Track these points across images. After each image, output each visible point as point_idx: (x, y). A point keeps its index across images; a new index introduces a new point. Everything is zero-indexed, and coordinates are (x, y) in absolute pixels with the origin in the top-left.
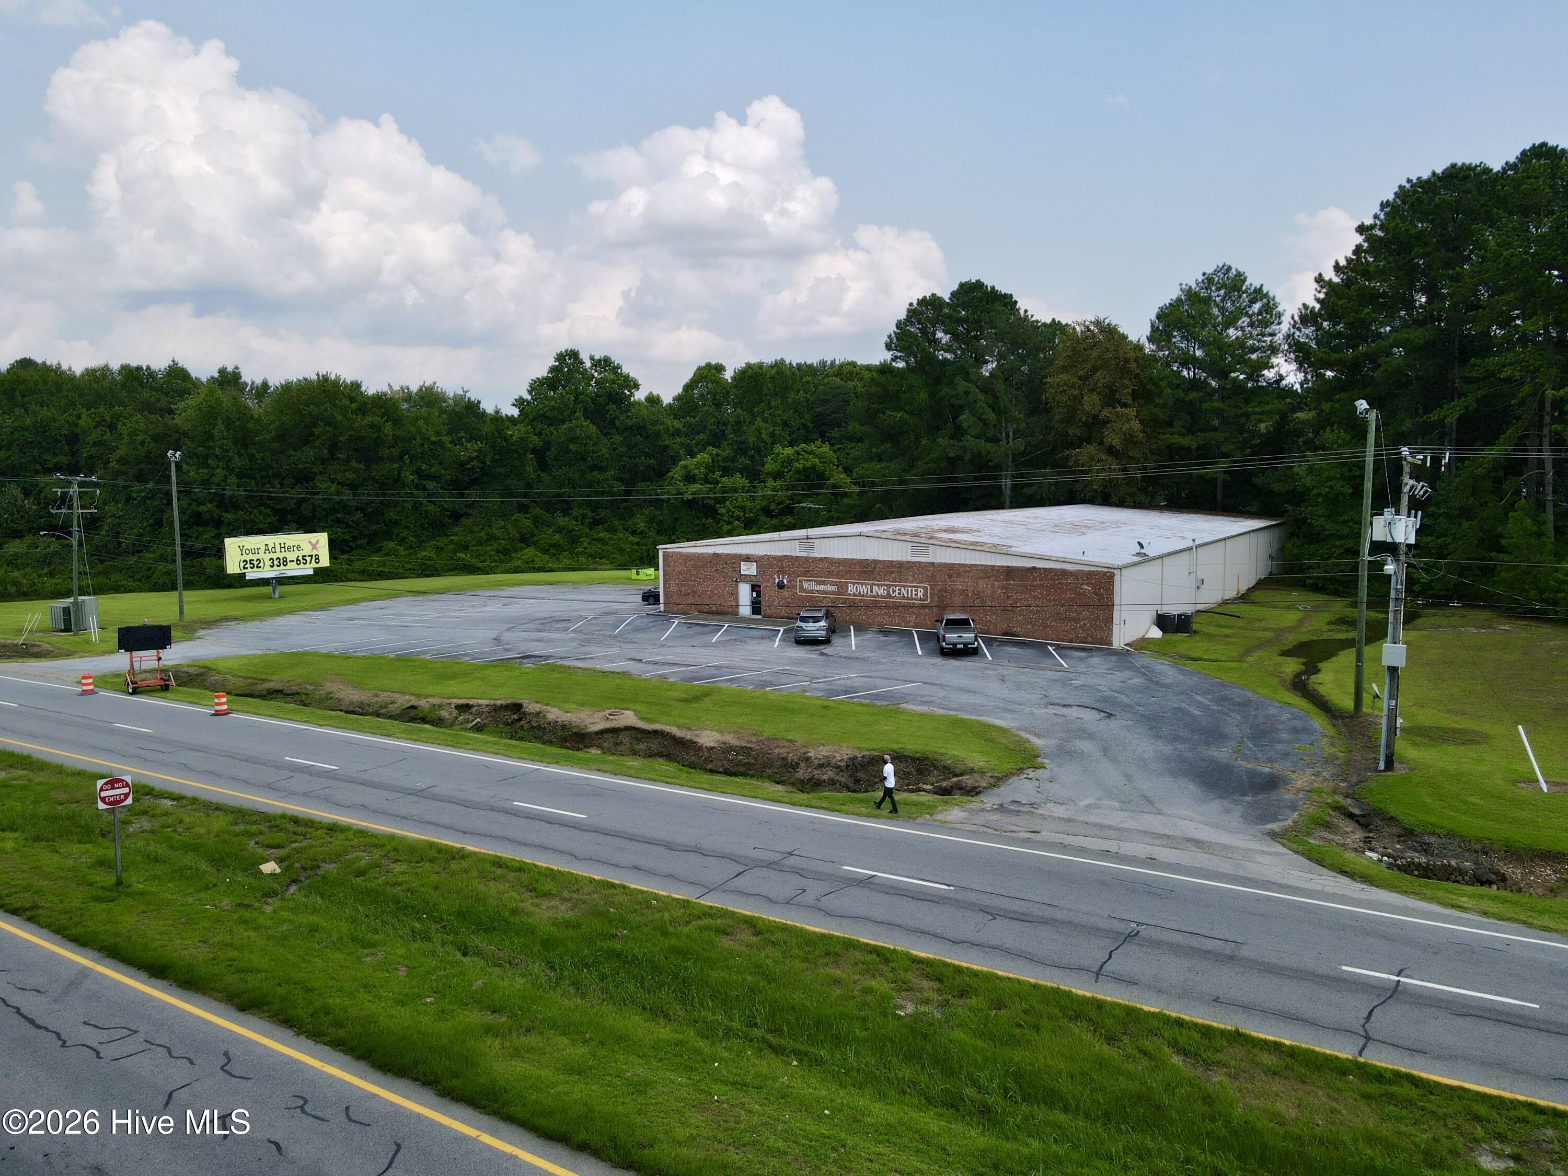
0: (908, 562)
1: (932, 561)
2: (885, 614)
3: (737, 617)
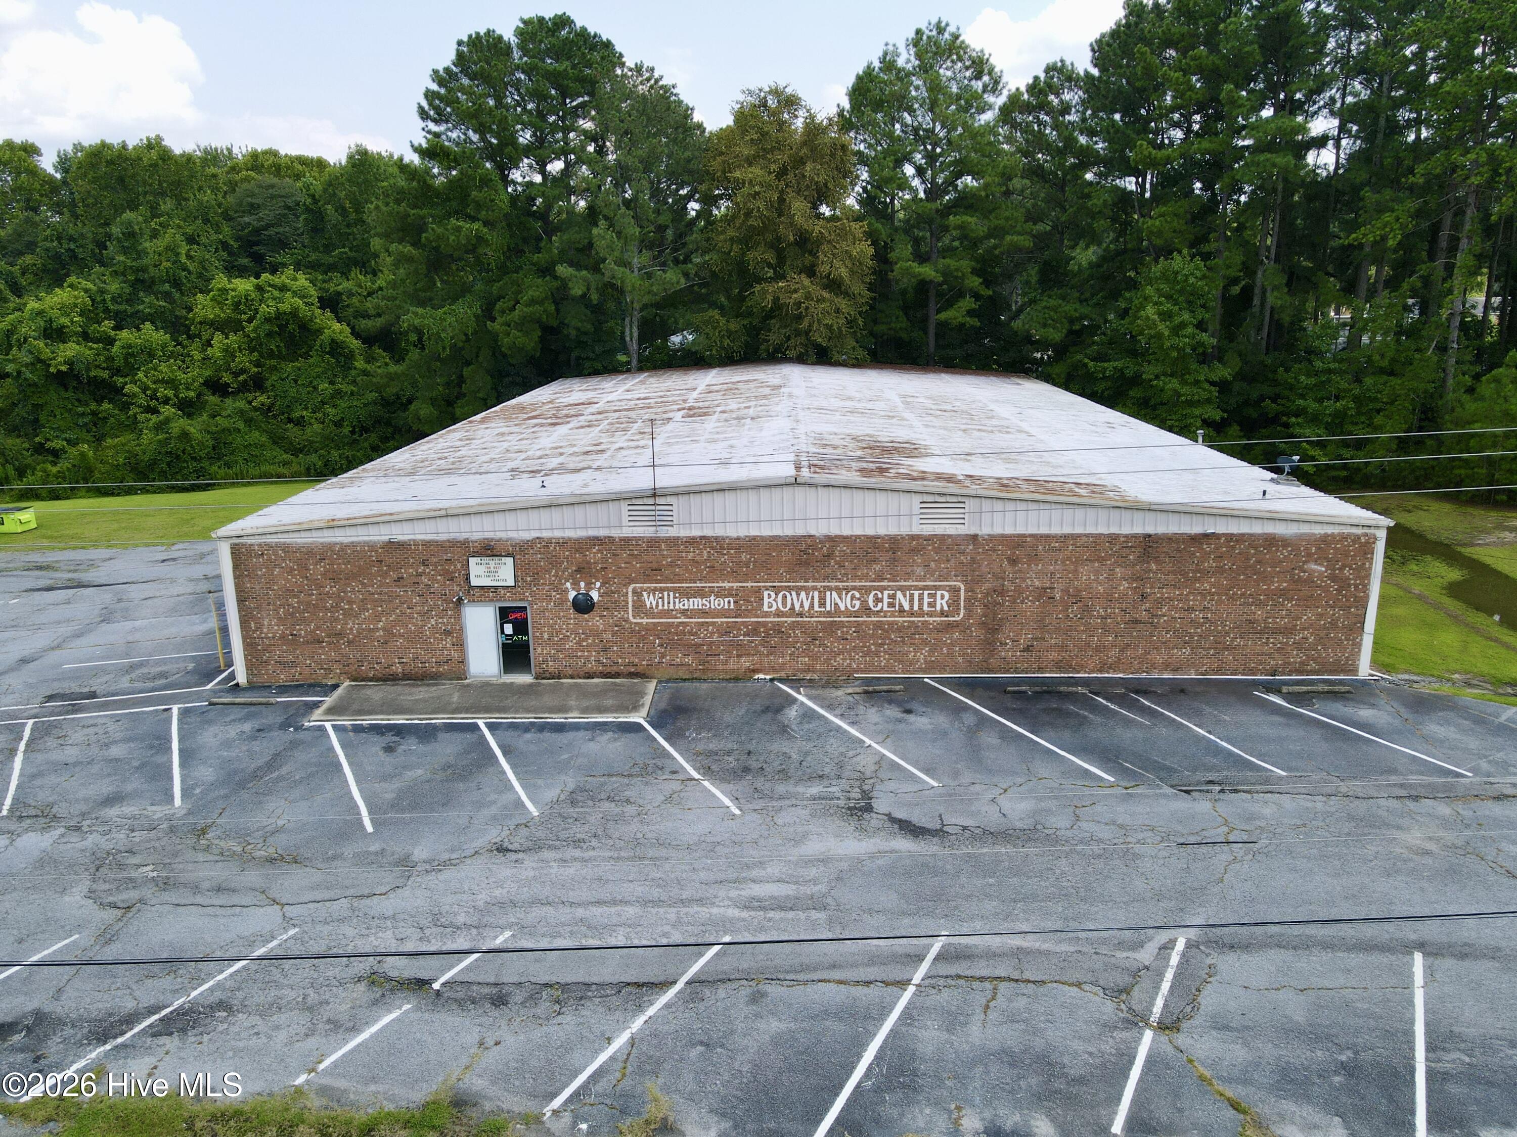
0: (913, 537)
1: (972, 532)
2: (854, 649)
3: (468, 685)
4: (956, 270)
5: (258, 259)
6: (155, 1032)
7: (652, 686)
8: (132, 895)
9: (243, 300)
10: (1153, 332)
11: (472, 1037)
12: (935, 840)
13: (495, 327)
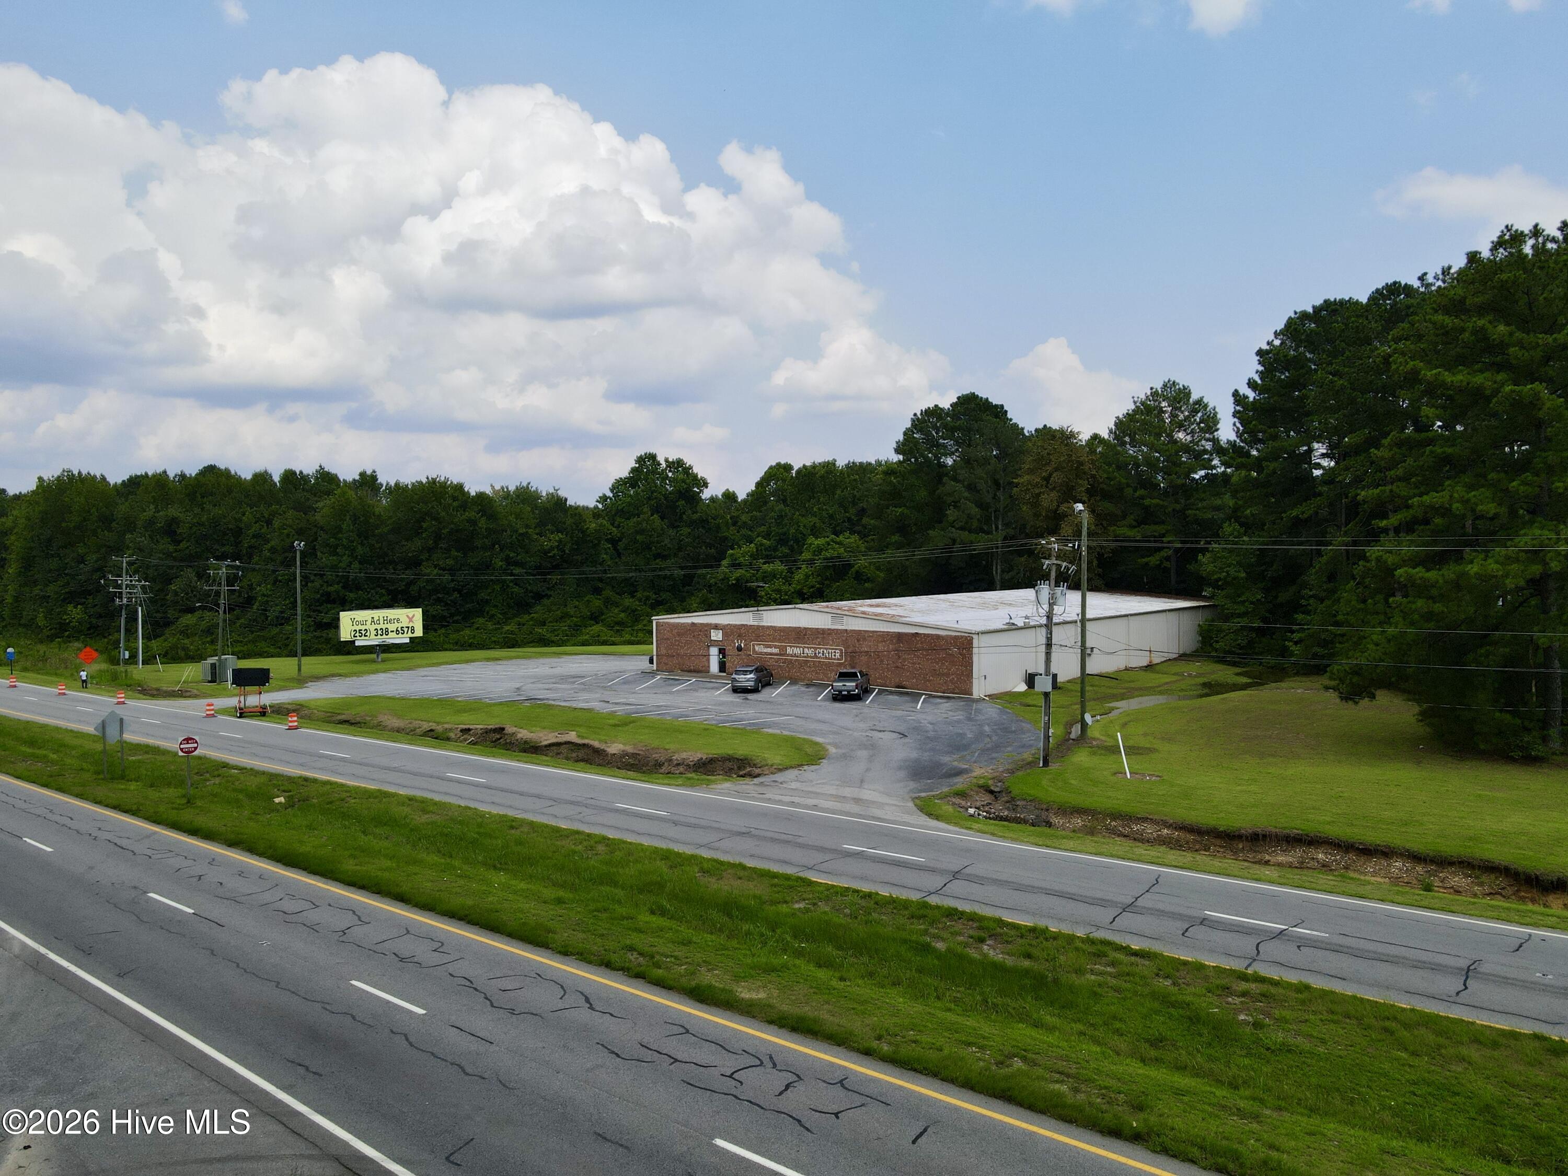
0: (829, 629)
1: (846, 628)
2: (813, 671)
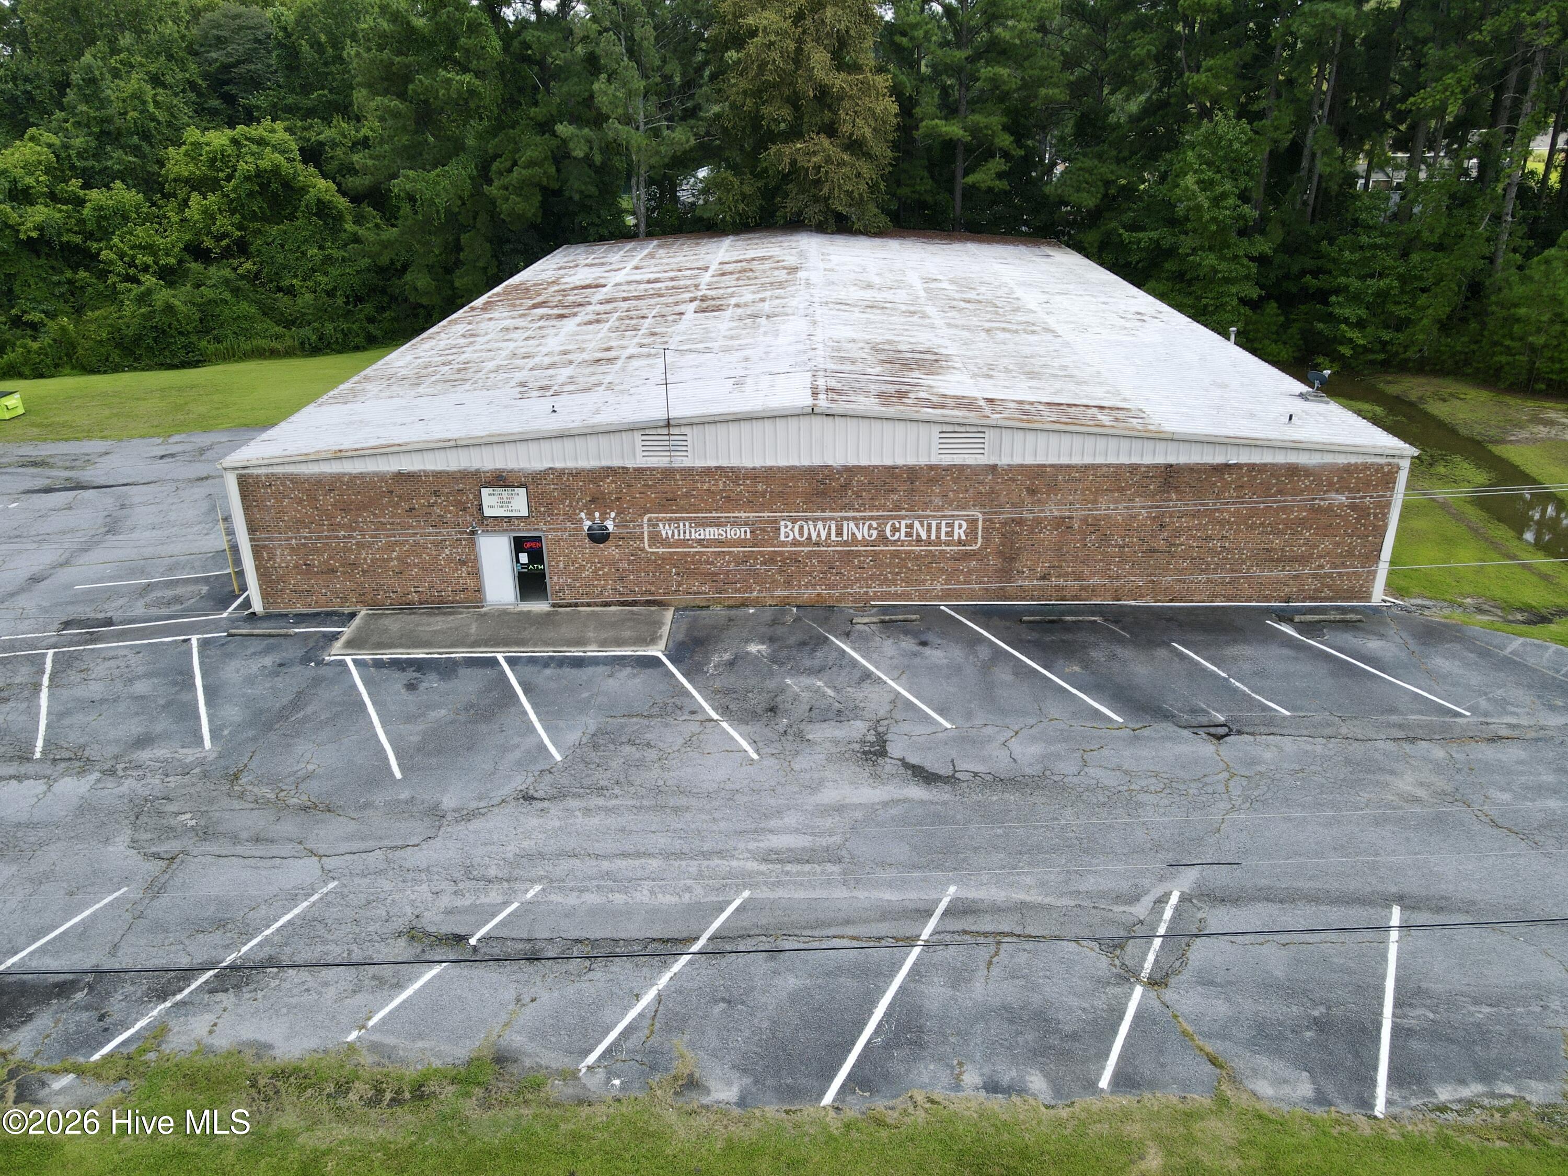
0: (931, 468)
1: (991, 462)
2: (871, 577)
3: (485, 614)
4: (986, 127)
5: (229, 99)
6: (212, 989)
7: (669, 614)
8: (173, 846)
9: (219, 156)
10: (1192, 204)
11: (509, 994)
12: (947, 787)
13: (493, 190)
